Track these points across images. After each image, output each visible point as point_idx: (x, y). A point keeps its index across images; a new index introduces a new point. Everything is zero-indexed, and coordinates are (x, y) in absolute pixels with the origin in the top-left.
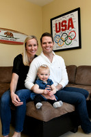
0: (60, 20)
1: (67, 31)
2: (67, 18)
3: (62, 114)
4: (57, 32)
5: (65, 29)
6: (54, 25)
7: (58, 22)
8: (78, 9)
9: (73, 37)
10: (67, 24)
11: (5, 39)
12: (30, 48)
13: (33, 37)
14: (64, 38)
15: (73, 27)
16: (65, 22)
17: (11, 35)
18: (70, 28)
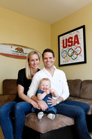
0: (67, 36)
1: (73, 47)
2: (73, 35)
3: (60, 126)
4: (64, 47)
5: (72, 45)
6: (61, 41)
7: (65, 39)
8: (83, 27)
9: (78, 53)
10: (73, 40)
11: (16, 54)
12: (33, 62)
13: (35, 53)
14: (70, 53)
15: (78, 43)
16: (71, 38)
17: (22, 50)
18: (76, 44)
